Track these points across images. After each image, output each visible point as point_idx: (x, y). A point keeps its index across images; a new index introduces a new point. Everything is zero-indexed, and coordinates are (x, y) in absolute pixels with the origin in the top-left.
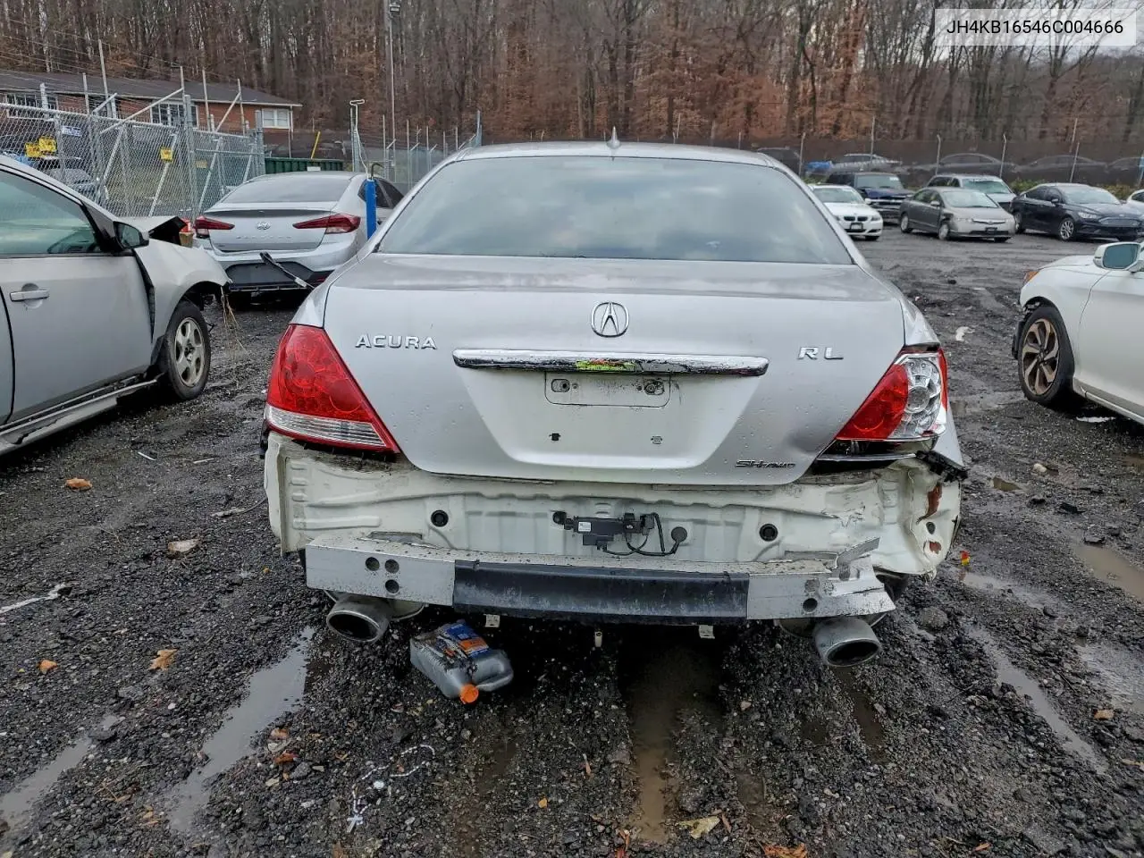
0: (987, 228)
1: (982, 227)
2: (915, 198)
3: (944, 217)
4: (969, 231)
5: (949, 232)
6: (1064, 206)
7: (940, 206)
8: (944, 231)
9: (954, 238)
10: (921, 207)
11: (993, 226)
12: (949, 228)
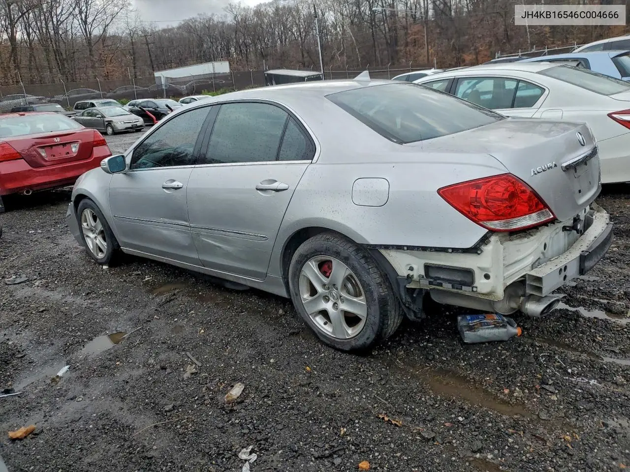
0: (132, 125)
1: (130, 125)
2: (83, 115)
3: (107, 123)
4: (124, 128)
5: (113, 130)
6: (159, 109)
7: (102, 117)
8: (110, 130)
9: (116, 133)
10: (90, 119)
11: (135, 123)
12: (112, 128)
